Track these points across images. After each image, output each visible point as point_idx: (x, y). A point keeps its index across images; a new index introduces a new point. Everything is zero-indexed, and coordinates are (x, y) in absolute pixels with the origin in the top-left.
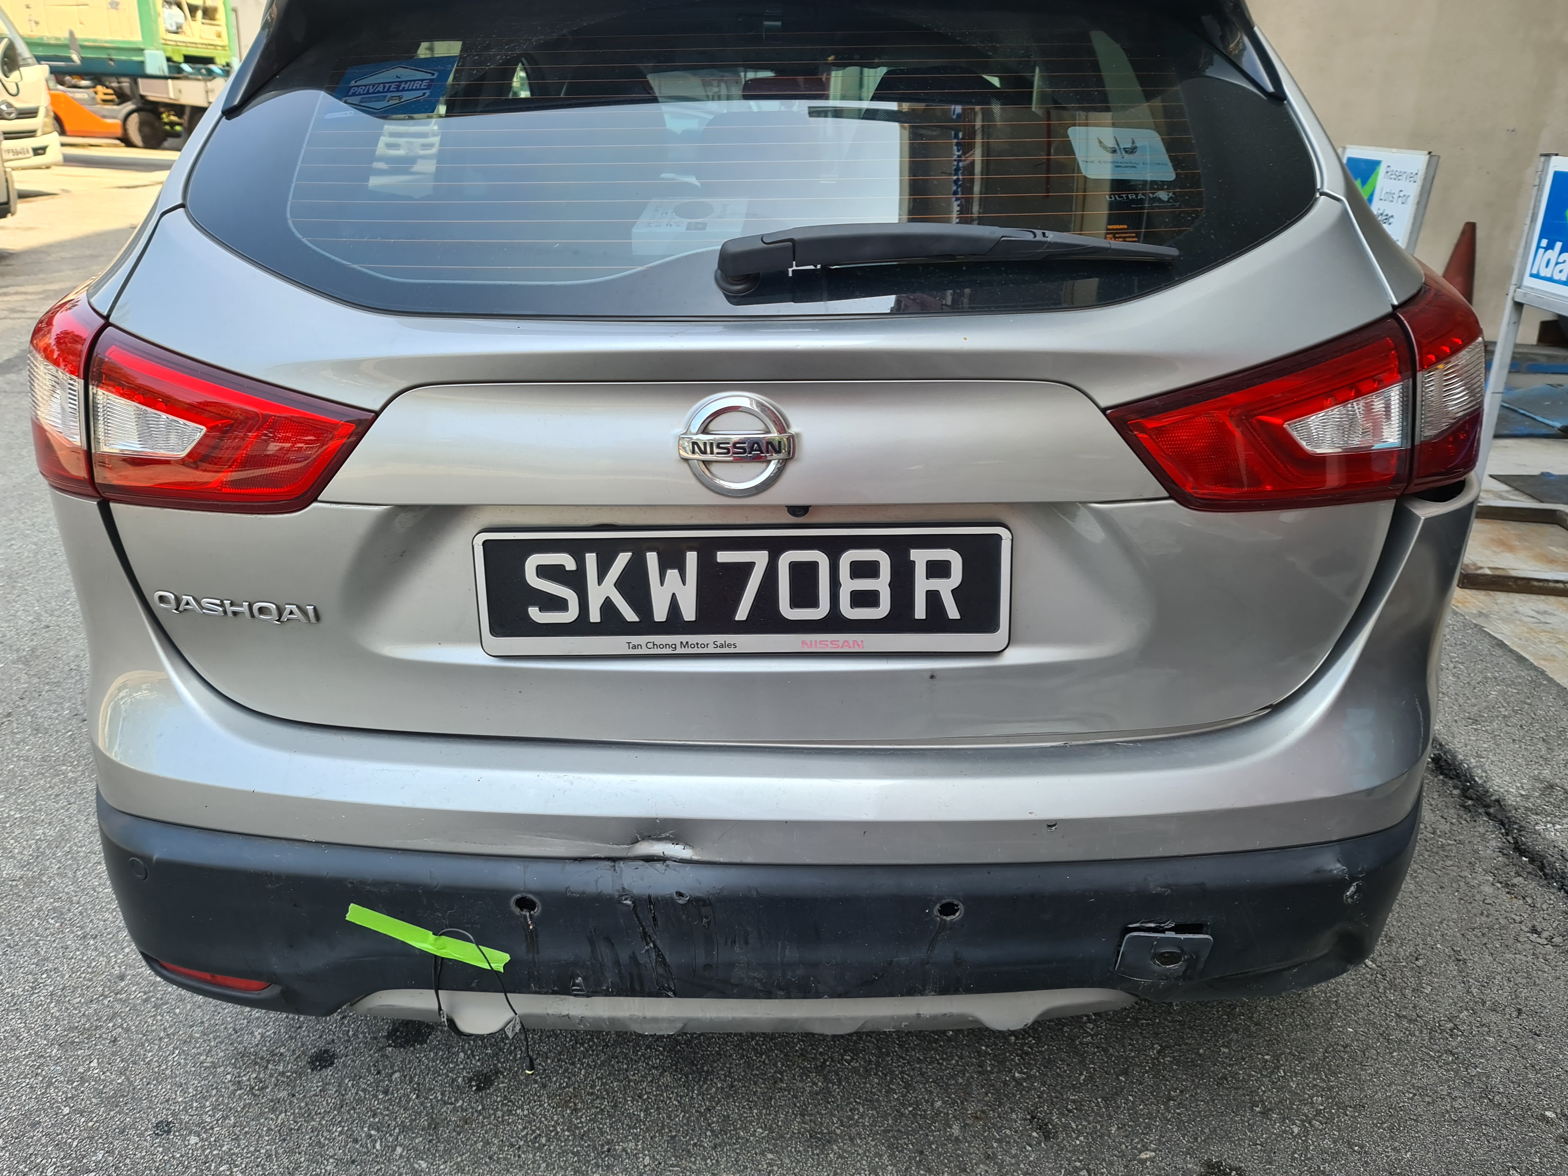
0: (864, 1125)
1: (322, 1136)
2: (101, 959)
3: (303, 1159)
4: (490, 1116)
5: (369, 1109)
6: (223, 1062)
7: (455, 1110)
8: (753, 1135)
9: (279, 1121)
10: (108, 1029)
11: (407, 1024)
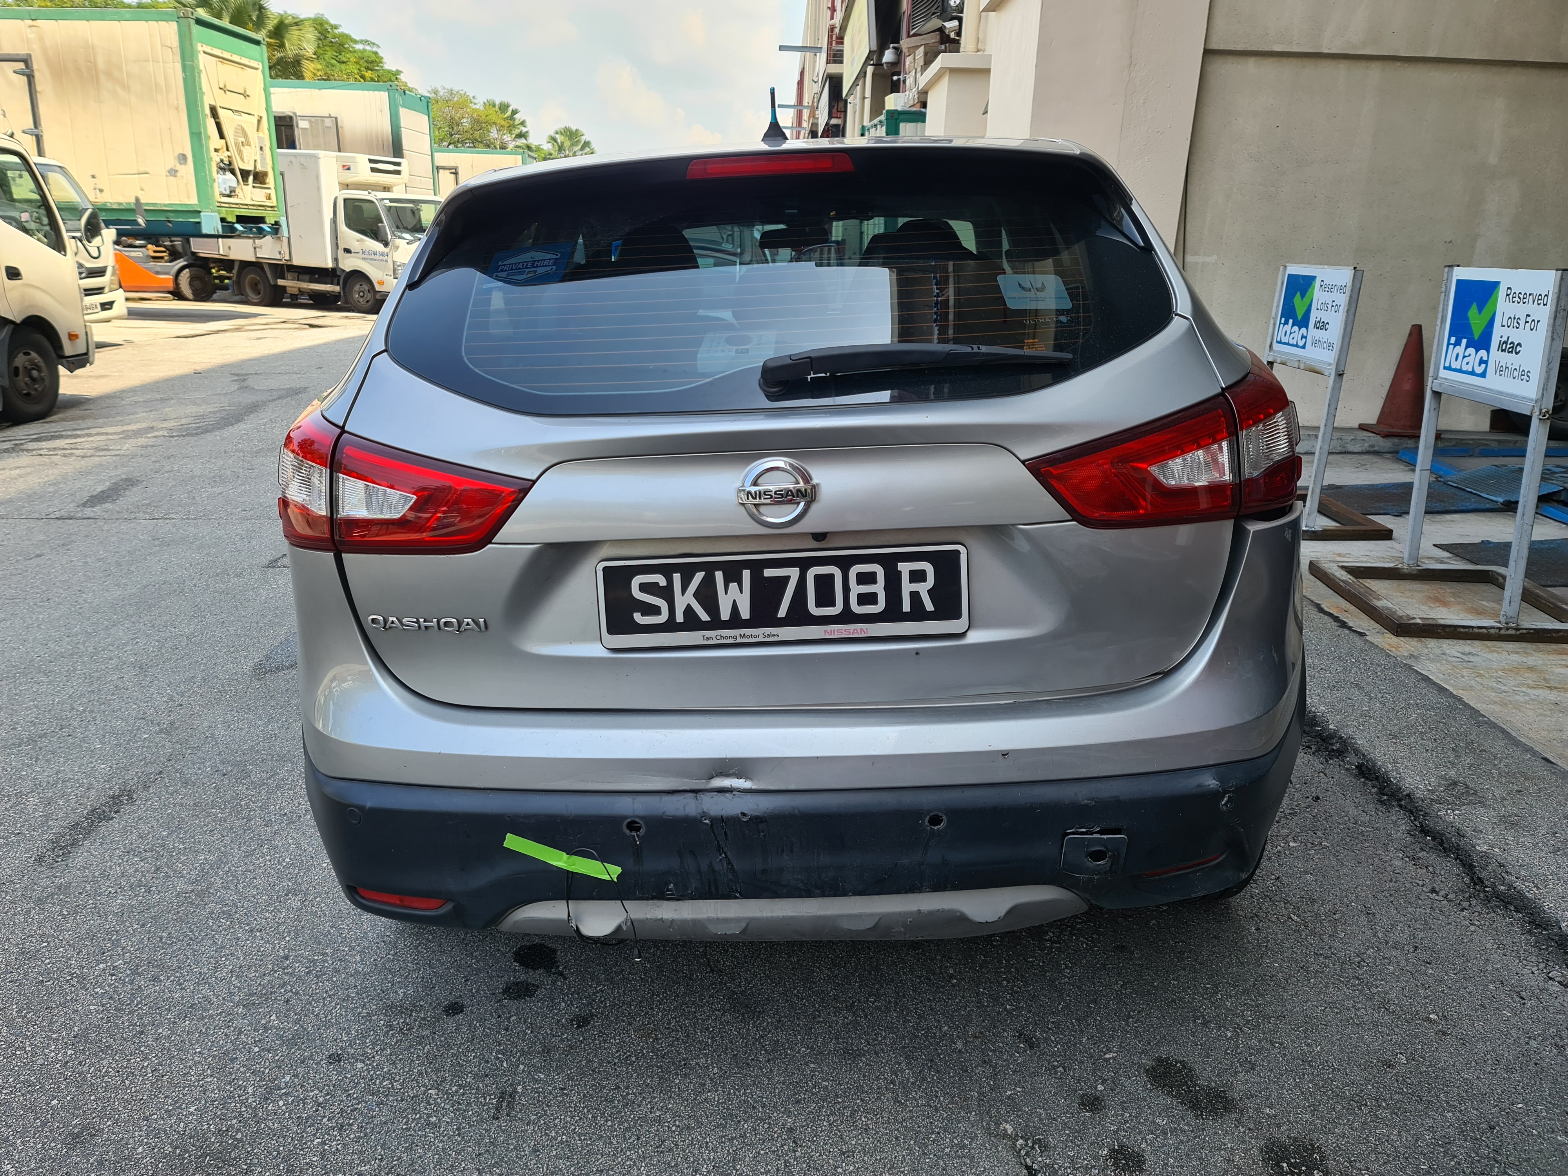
0: (886, 1044)
1: (461, 1059)
2: (268, 945)
3: (447, 1075)
4: (590, 1044)
5: (495, 1041)
6: (376, 1012)
8: (799, 1052)
9: (426, 1050)
10: (281, 993)
11: (517, 984)
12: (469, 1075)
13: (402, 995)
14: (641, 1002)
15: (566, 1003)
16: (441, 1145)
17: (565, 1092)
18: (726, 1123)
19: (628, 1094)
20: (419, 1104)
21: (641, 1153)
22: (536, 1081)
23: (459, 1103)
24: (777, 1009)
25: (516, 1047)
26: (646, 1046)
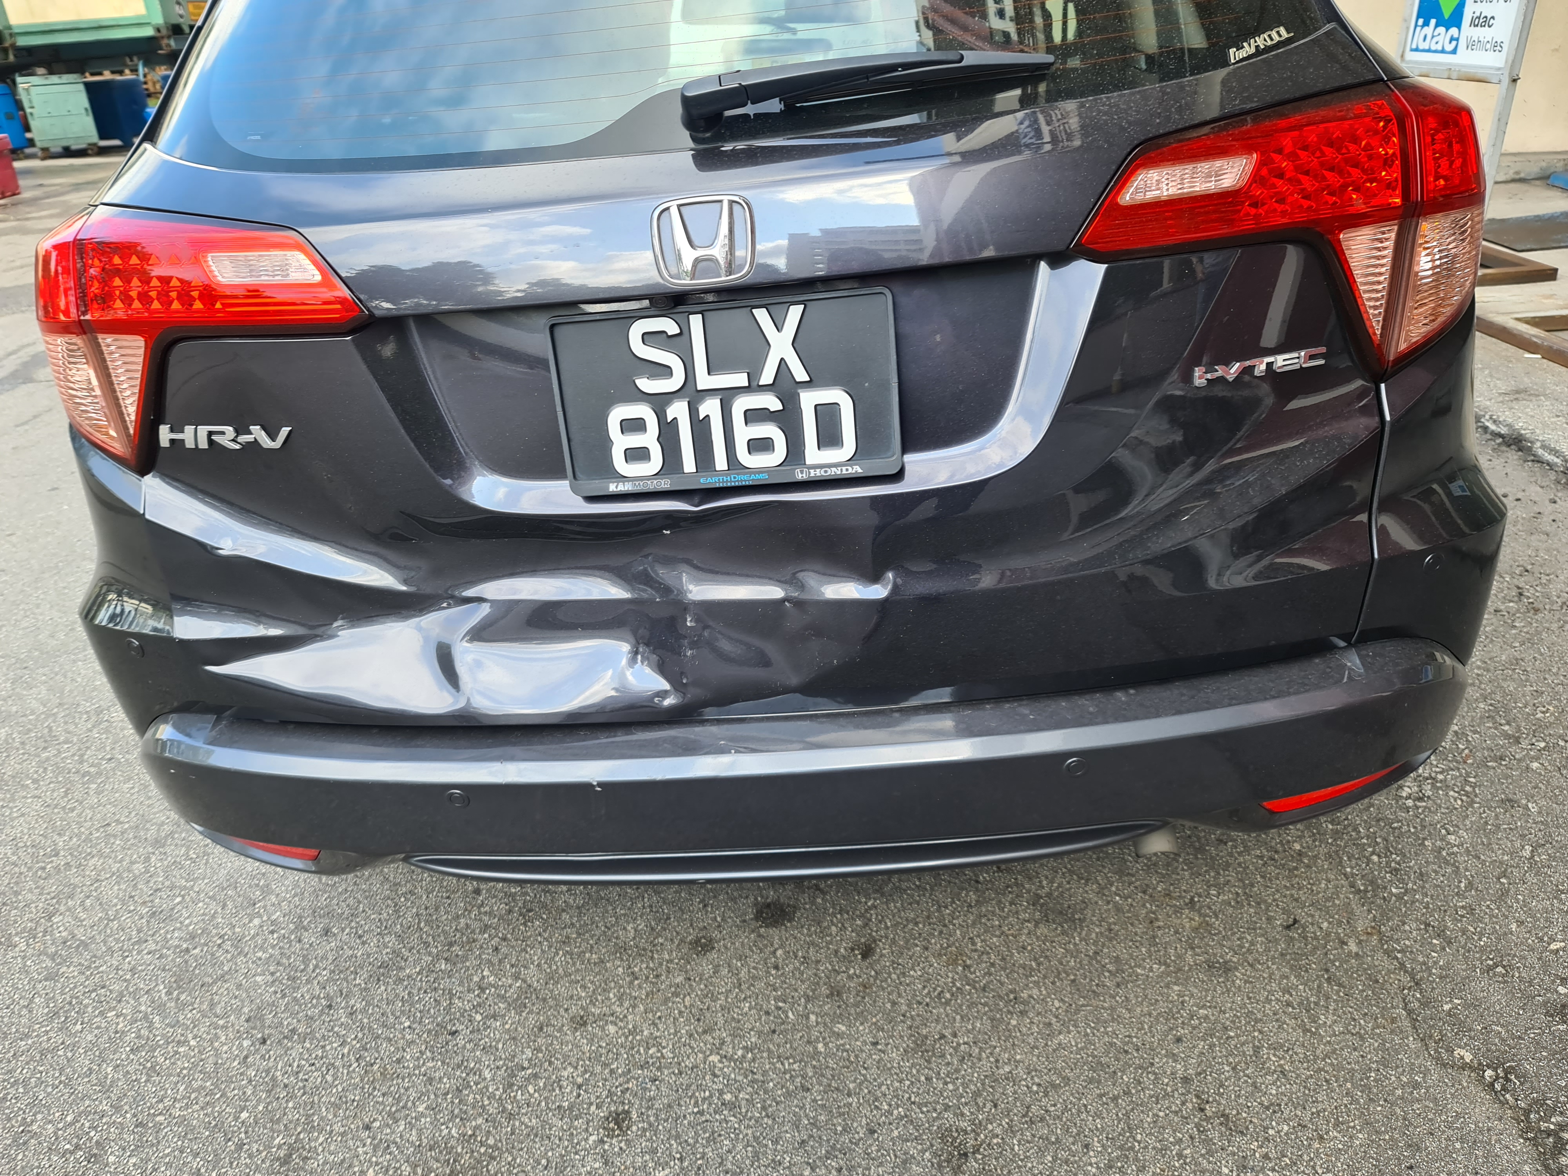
0: (1258, 952)
1: (734, 1012)
4: (886, 979)
6: (609, 957)
8: (1151, 971)
9: (687, 1004)
11: (768, 906)
12: (752, 1033)
13: (633, 931)
14: (928, 917)
15: (837, 926)
16: (750, 1132)
17: (879, 1047)
18: (1099, 1076)
19: (959, 1045)
20: (704, 1078)
21: (1006, 1126)
22: (839, 1035)
23: (752, 1072)
24: (1101, 914)
25: (796, 990)
26: (956, 977)
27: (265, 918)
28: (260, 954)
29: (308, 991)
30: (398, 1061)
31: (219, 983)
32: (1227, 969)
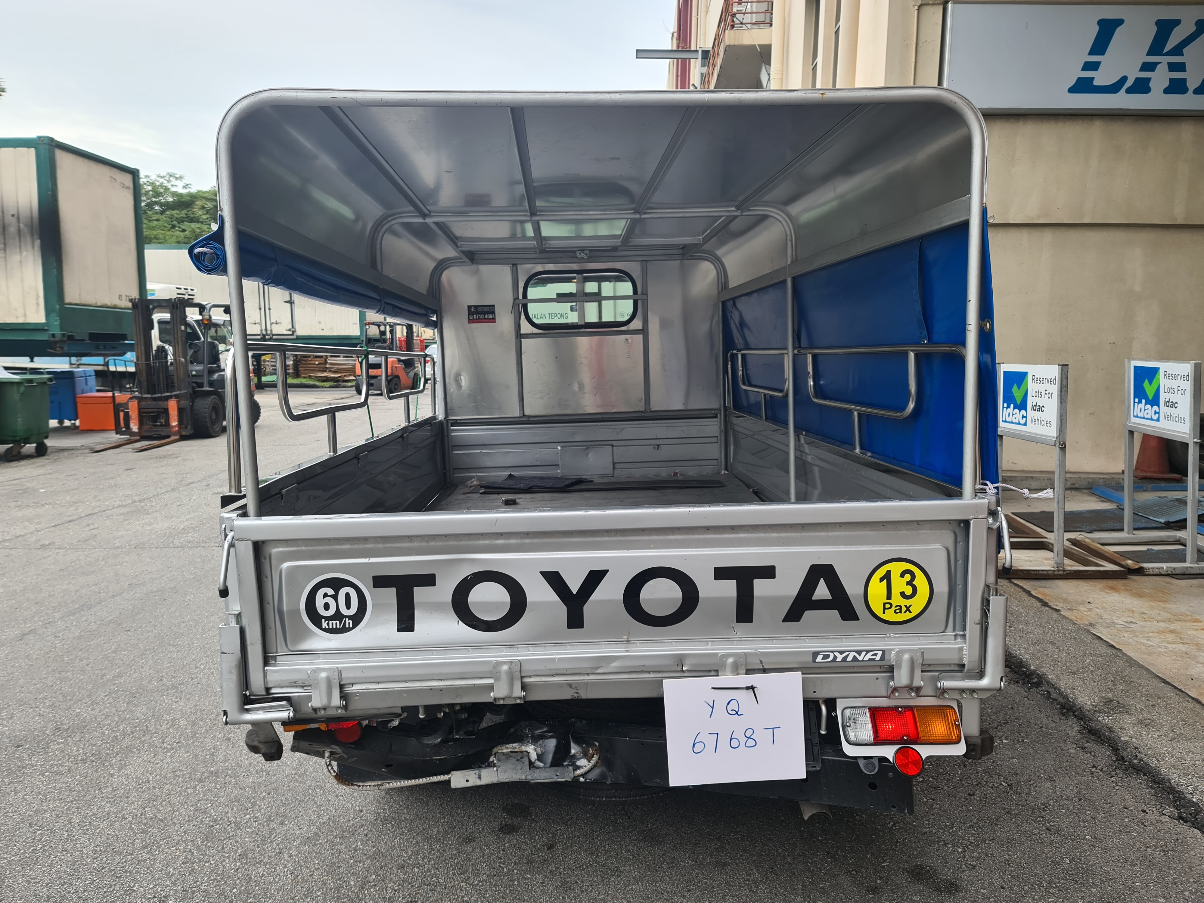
0: (743, 859)
1: (478, 867)
3: (471, 875)
4: (556, 858)
5: (497, 857)
6: (421, 841)
7: (539, 857)
8: (688, 863)
9: (455, 862)
11: (507, 825)
12: (484, 875)
14: (586, 836)
15: (539, 836)
17: (544, 884)
19: (583, 886)
22: (526, 879)
23: (480, 890)
24: (672, 840)
25: (511, 860)
26: (591, 860)
27: (252, 815)
28: (248, 830)
29: (270, 846)
30: (311, 875)
31: (227, 840)
32: (725, 865)
